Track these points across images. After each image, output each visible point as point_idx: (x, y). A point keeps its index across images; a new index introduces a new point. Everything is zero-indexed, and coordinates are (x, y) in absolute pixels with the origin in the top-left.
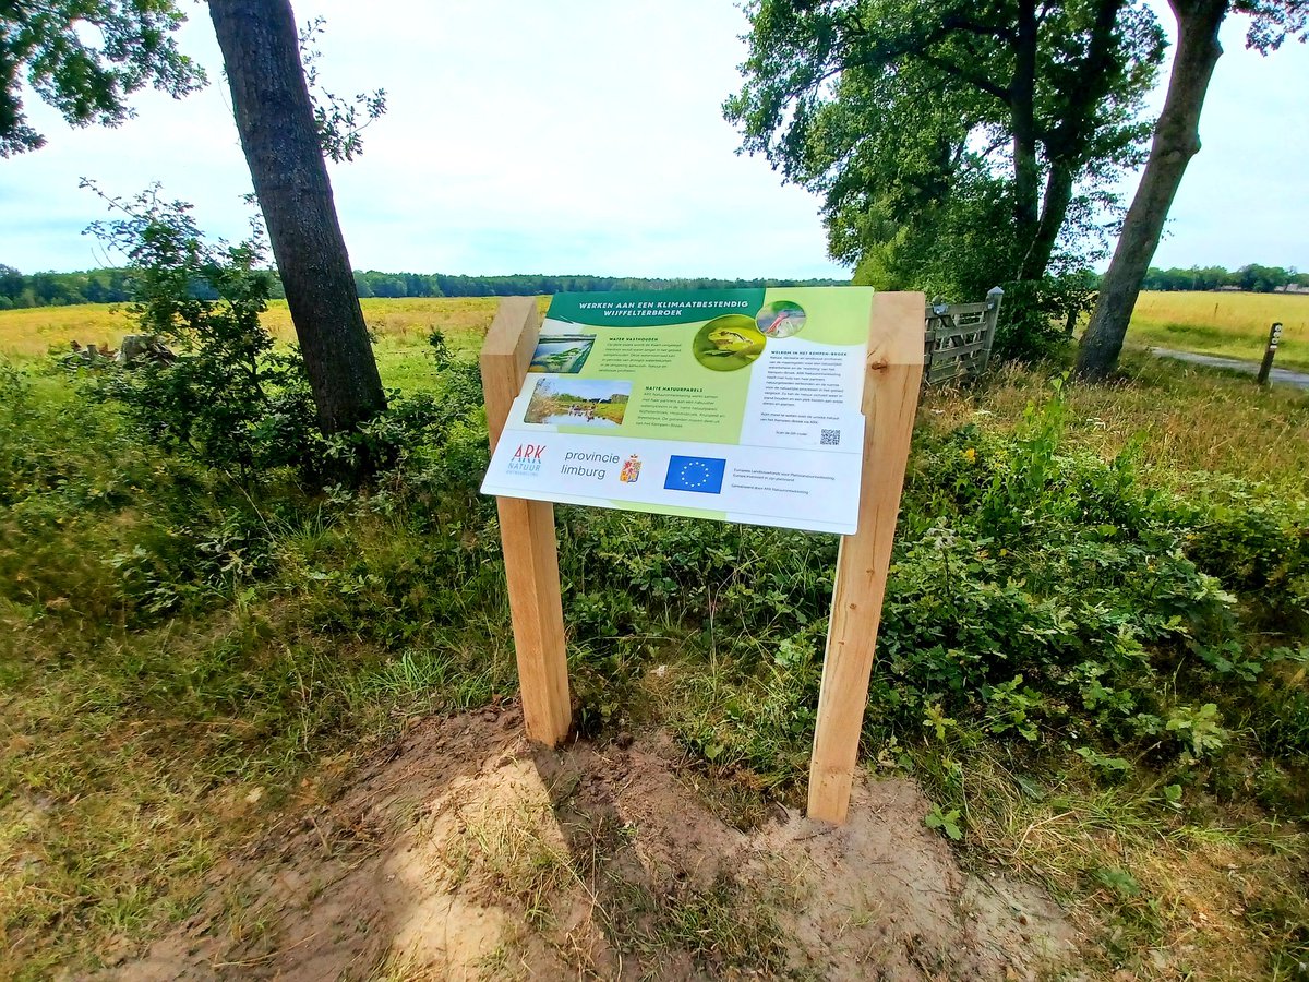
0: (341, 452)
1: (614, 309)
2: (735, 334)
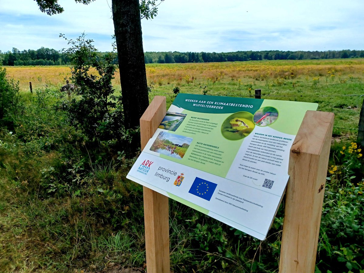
0: (127, 137)
1: (198, 103)
2: (242, 122)
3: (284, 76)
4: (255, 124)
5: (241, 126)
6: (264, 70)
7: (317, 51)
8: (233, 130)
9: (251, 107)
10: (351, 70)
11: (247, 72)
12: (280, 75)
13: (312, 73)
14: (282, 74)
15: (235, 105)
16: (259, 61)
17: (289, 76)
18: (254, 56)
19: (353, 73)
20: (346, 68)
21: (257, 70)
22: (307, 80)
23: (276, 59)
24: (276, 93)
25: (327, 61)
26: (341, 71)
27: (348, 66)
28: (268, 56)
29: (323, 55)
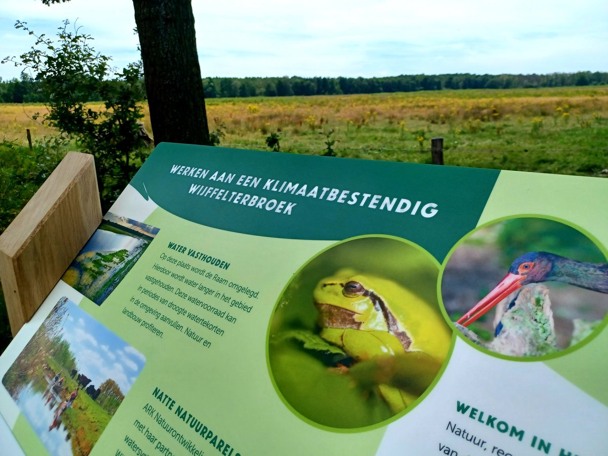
1: (207, 182)
2: (375, 298)
3: (480, 116)
4: (450, 331)
5: (372, 326)
6: (445, 106)
7: (534, 75)
8: (323, 347)
9: (428, 211)
10: (595, 104)
11: (416, 109)
12: (474, 114)
13: (528, 111)
14: (476, 113)
15: (349, 198)
16: (437, 91)
17: (489, 115)
18: (427, 83)
19: (600, 109)
20: (586, 101)
21: (433, 107)
22: (520, 122)
23: (464, 87)
24: (468, 145)
25: (552, 90)
26: (578, 106)
27: (589, 98)
28: (452, 82)
29: (545, 81)
